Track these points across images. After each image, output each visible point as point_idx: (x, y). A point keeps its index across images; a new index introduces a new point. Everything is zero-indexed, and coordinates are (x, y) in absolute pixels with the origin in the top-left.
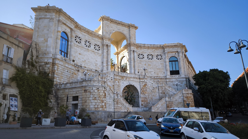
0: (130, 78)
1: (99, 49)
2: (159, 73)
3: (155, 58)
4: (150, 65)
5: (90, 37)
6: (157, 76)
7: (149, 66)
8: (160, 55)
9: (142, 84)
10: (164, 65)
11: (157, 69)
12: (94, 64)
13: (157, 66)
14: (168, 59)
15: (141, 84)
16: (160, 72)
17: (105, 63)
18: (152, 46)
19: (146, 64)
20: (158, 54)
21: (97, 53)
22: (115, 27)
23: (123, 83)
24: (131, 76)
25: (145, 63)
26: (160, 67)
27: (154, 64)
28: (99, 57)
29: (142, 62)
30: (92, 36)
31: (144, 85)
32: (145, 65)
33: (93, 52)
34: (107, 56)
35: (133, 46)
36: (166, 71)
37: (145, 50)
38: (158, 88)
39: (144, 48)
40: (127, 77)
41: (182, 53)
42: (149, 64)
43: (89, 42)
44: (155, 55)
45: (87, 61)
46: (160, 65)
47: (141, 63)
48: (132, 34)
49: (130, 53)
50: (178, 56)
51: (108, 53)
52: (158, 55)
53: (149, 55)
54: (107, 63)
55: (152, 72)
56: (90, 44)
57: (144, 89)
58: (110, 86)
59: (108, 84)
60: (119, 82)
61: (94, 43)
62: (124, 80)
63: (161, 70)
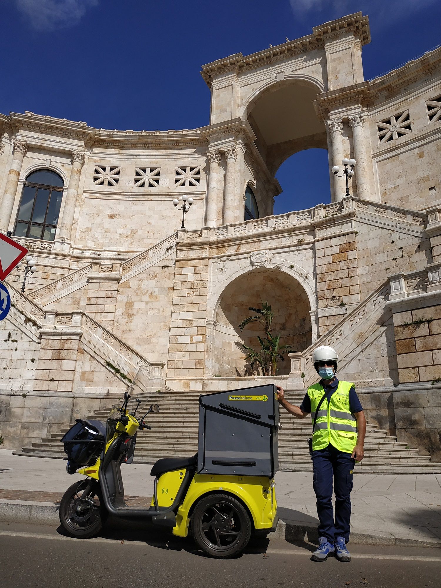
0: (257, 242)
1: (197, 179)
5: (159, 152)
9: (329, 251)
15: (319, 254)
19: (425, 148)
21: (186, 194)
23: (222, 270)
32: (421, 156)
33: (170, 194)
40: (242, 239)
43: (152, 170)
49: (331, 138)
51: (227, 177)
56: (158, 174)
57: (337, 275)
58: (154, 294)
59: (143, 286)
60: (199, 270)
61: (176, 165)
62: (229, 257)
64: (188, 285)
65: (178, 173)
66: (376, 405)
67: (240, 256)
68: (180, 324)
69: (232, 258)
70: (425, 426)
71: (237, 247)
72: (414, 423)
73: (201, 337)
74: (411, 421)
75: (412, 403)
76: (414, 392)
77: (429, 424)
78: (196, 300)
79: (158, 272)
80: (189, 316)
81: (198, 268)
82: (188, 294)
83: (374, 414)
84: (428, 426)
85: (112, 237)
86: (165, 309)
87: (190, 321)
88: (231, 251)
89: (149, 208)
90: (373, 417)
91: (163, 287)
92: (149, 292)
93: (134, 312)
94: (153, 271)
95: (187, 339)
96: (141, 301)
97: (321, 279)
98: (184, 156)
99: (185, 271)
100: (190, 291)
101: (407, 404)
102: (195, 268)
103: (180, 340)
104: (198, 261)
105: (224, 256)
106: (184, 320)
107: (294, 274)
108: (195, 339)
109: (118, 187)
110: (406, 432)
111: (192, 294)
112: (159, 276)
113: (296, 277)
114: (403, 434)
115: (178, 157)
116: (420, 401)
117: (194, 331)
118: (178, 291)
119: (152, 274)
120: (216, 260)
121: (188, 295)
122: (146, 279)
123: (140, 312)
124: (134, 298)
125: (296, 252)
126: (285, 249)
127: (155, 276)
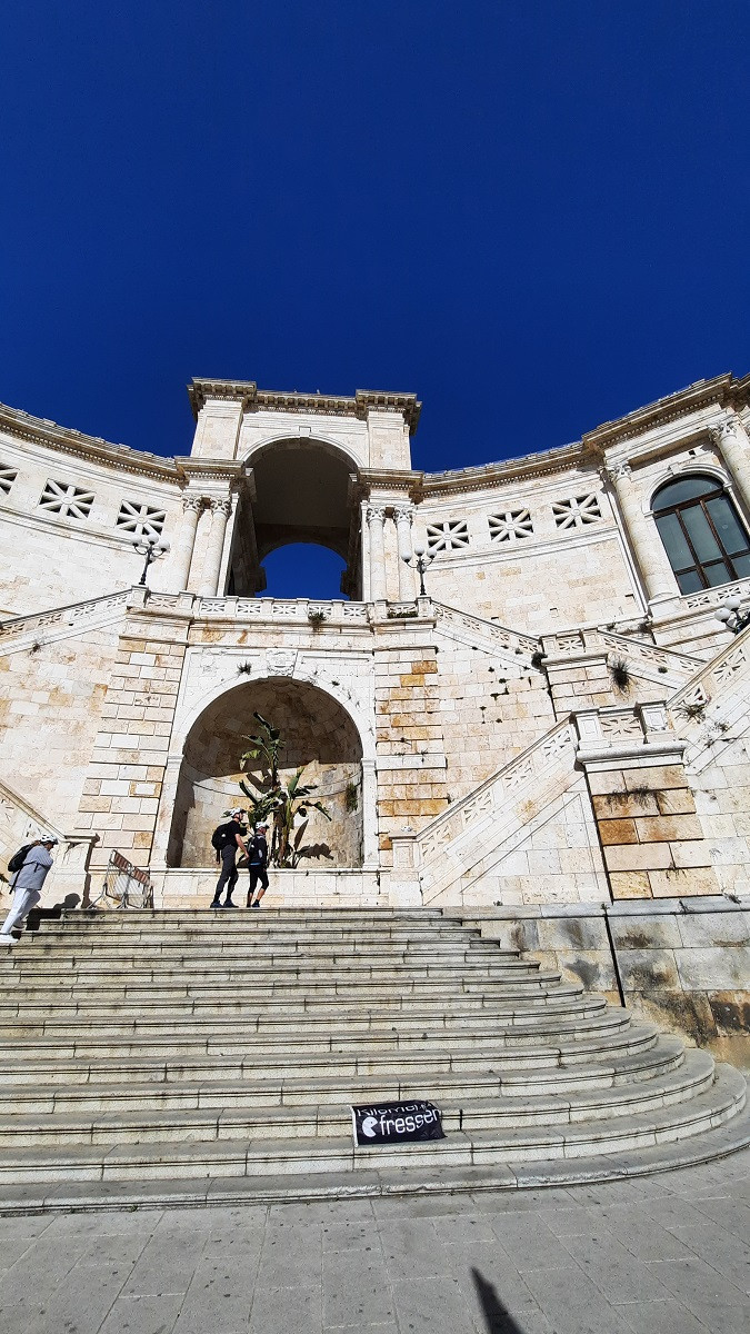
0: (279, 632)
1: (157, 528)
2: (589, 607)
3: (545, 526)
4: (517, 572)
5: (99, 469)
7: (510, 576)
8: (581, 500)
9: (394, 669)
11: (572, 584)
13: (566, 571)
14: (647, 504)
15: (381, 669)
16: (592, 599)
19: (487, 570)
20: (564, 499)
22: (277, 424)
23: (208, 669)
25: (476, 570)
26: (591, 565)
27: (547, 558)
29: (454, 564)
30: (115, 468)
31: (408, 669)
32: (481, 576)
33: (105, 538)
37: (471, 495)
38: (540, 682)
40: (254, 623)
43: (78, 492)
44: (543, 508)
45: (34, 582)
47: (449, 570)
48: (378, 436)
50: (721, 457)
52: (566, 503)
53: (502, 517)
56: (90, 501)
57: (409, 707)
58: (63, 691)
59: (40, 673)
60: (165, 663)
61: (125, 497)
62: (225, 650)
63: (599, 586)
64: (139, 685)
65: (124, 511)
66: (574, 942)
67: (246, 651)
68: (113, 756)
69: (229, 651)
70: (680, 987)
71: (240, 635)
72: (658, 979)
73: (154, 786)
74: (652, 977)
75: (650, 941)
76: (649, 919)
77: (688, 981)
78: (151, 714)
80: (132, 742)
81: (164, 658)
82: (136, 701)
83: (571, 960)
84: (688, 987)
87: (135, 752)
88: (231, 639)
89: (60, 549)
90: (569, 967)
91: (84, 681)
92: (52, 687)
93: (9, 720)
95: (123, 788)
96: (29, 700)
97: (384, 709)
99: (136, 658)
100: (141, 696)
101: (639, 942)
102: (157, 657)
103: (107, 788)
104: (164, 645)
105: (216, 646)
106: (123, 750)
107: (339, 696)
108: (141, 789)
110: (645, 998)
111: (145, 702)
112: (79, 660)
113: (342, 699)
114: (638, 1002)
115: (130, 486)
116: (666, 937)
117: (140, 773)
118: (114, 693)
119: (65, 652)
120: (199, 650)
121: (138, 703)
122: (48, 659)
123: (24, 723)
124: (14, 693)
125: (342, 662)
126: (324, 654)
127: (70, 659)
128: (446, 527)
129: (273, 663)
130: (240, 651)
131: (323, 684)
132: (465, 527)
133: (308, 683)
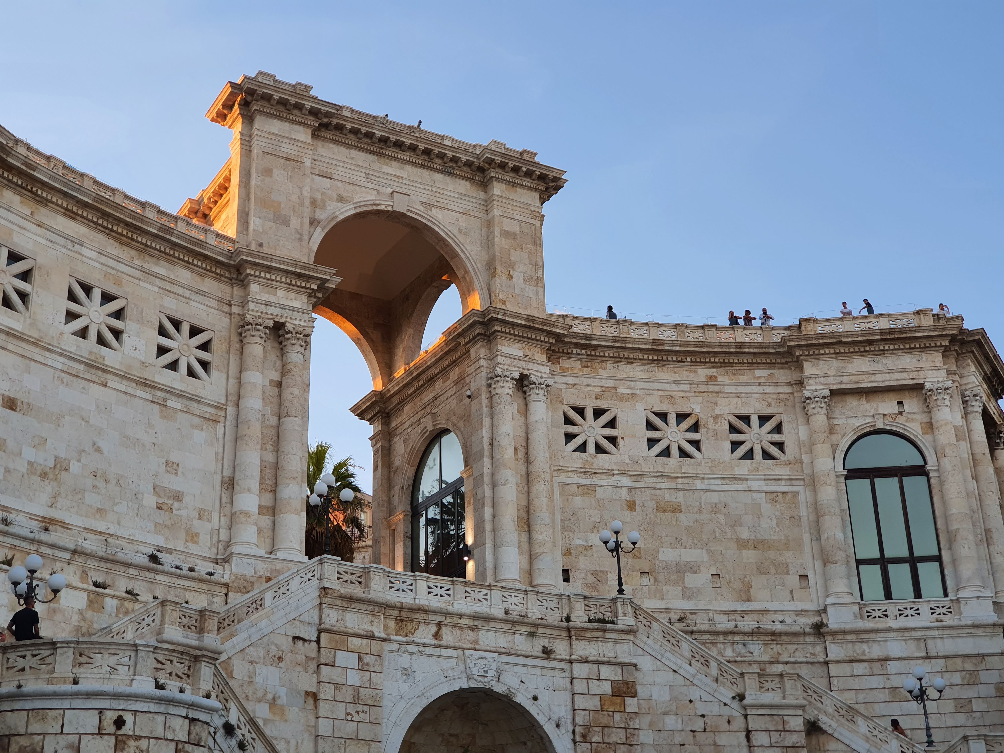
0: (474, 629)
1: (205, 365)
2: (758, 582)
3: (716, 446)
4: (676, 509)
5: (125, 253)
6: (739, 606)
7: (668, 515)
8: (764, 419)
9: (596, 687)
10: (803, 512)
11: (742, 544)
12: (150, 501)
13: (736, 522)
14: (840, 456)
15: (579, 687)
16: (762, 571)
17: (255, 484)
18: (693, 336)
19: (639, 498)
20: (743, 412)
21: (180, 395)
22: (360, 178)
23: (407, 672)
24: (482, 608)
25: (624, 494)
26: (765, 523)
27: (714, 498)
28: (200, 436)
29: (598, 480)
30: (144, 249)
31: (607, 688)
32: (631, 506)
33: (145, 384)
34: (273, 421)
35: (519, 338)
36: (818, 564)
37: (626, 370)
38: (739, 723)
39: (619, 359)
40: (447, 614)
41: (965, 402)
42: (668, 496)
43: (107, 298)
44: (716, 418)
45: (75, 467)
46: (766, 508)
47: (591, 488)
48: (506, 234)
49: (490, 398)
50: (930, 426)
51: (287, 394)
52: (746, 419)
53: (663, 416)
54: (274, 491)
55: (694, 569)
57: (609, 736)
58: (279, 702)
59: (258, 679)
60: (367, 664)
61: (161, 306)
62: (422, 649)
63: (772, 554)
64: (348, 695)
65: (162, 332)
67: (444, 652)
69: (428, 650)
71: (434, 629)
78: (364, 731)
79: (284, 648)
81: (366, 659)
82: (348, 714)
85: (11, 466)
86: (300, 741)
88: (425, 634)
89: (97, 406)
91: (294, 687)
92: (270, 696)
94: (276, 645)
97: (584, 736)
98: (180, 291)
99: (340, 658)
100: (351, 709)
102: (360, 658)
104: (365, 641)
105: (413, 643)
107: (538, 714)
109: (28, 321)
111: (356, 718)
112: (288, 658)
113: (541, 719)
115: (168, 286)
118: (325, 705)
119: (274, 651)
120: (395, 646)
121: (349, 718)
122: (262, 661)
125: (538, 671)
126: (521, 660)
127: (280, 659)
128: (589, 413)
129: (475, 671)
130: (437, 651)
131: (522, 699)
132: (614, 418)
133: (506, 696)
